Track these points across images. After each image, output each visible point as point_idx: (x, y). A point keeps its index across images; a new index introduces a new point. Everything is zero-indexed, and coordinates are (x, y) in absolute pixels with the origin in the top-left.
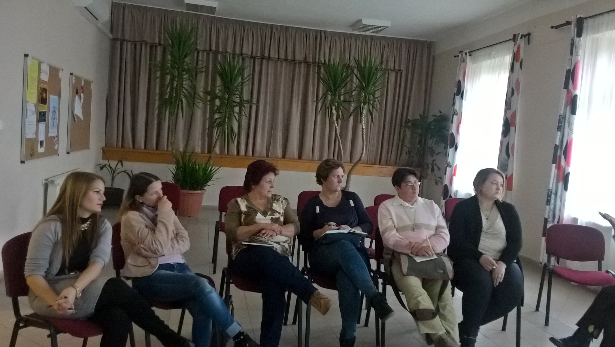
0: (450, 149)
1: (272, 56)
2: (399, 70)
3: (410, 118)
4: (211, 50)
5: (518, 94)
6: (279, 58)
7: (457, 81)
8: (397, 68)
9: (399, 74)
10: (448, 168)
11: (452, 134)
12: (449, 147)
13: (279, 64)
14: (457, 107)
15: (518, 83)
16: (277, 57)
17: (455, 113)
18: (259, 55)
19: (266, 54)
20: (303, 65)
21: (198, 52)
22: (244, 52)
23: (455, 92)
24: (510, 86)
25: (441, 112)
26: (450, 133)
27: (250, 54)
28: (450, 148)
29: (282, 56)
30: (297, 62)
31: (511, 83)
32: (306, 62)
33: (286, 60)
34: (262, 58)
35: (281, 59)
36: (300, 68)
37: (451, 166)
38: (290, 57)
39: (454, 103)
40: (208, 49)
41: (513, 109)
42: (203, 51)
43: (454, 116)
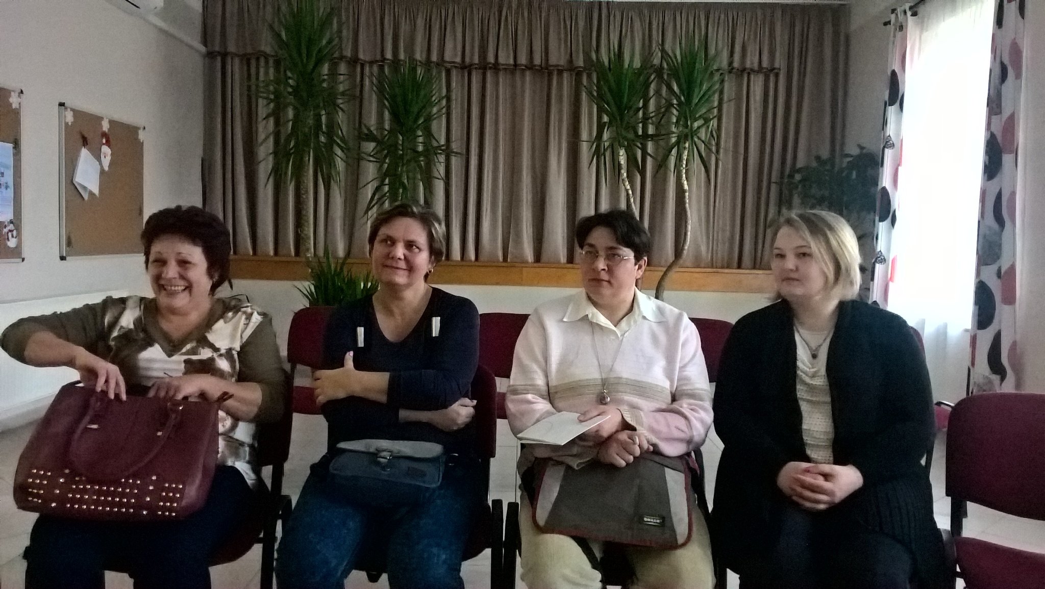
0: (881, 223)
1: (502, 60)
2: (773, 69)
3: (800, 163)
4: (384, 59)
6: (516, 65)
7: (889, 73)
8: (765, 64)
9: (772, 78)
10: (877, 266)
11: (884, 189)
12: (877, 218)
13: (518, 75)
14: (891, 130)
15: (1016, 51)
16: (512, 62)
17: (888, 143)
18: (476, 60)
19: (491, 59)
20: (565, 75)
21: (362, 66)
22: (447, 57)
23: (887, 98)
24: (995, 58)
25: (862, 148)
26: (880, 187)
27: (458, 59)
28: (882, 219)
29: (523, 60)
30: (553, 70)
31: (998, 52)
32: (571, 67)
33: (530, 67)
34: (484, 67)
35: (522, 65)
36: (560, 84)
37: (883, 261)
38: (537, 61)
39: (885, 123)
40: (379, 57)
41: (1006, 113)
42: (371, 63)
43: (886, 150)
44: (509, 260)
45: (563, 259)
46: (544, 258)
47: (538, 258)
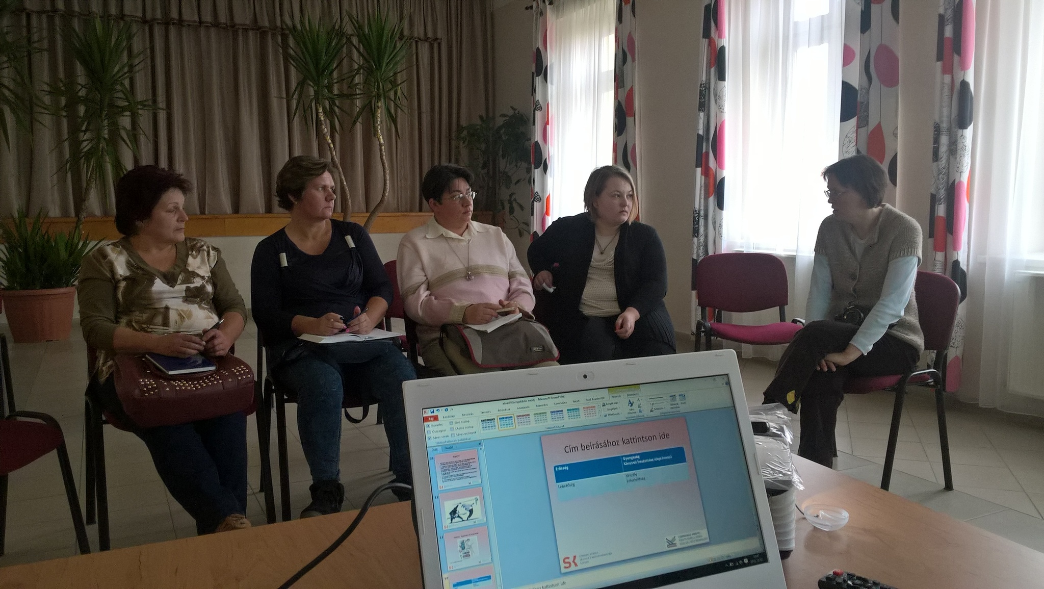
0: (536, 170)
1: (186, 16)
2: (436, 39)
3: (464, 123)
4: (55, 10)
5: (633, 60)
6: (201, 22)
7: (535, 50)
8: (430, 34)
9: (436, 46)
10: (535, 203)
11: (537, 143)
12: (533, 166)
13: (202, 31)
14: (539, 96)
15: (631, 41)
16: (196, 18)
17: (537, 107)
18: (159, 14)
19: (174, 15)
20: (251, 34)
21: (29, 16)
22: (127, 11)
23: (534, 70)
24: (618, 47)
25: (514, 109)
26: (533, 142)
27: (140, 14)
28: (536, 167)
29: (208, 17)
30: (239, 28)
32: (256, 26)
33: (216, 24)
34: (167, 23)
35: (207, 22)
36: (246, 43)
37: (540, 200)
38: (223, 18)
39: (533, 90)
40: (48, 7)
41: (628, 87)
42: (40, 13)
43: (536, 112)
44: (206, 212)
45: (262, 209)
46: (243, 209)
47: (236, 209)
